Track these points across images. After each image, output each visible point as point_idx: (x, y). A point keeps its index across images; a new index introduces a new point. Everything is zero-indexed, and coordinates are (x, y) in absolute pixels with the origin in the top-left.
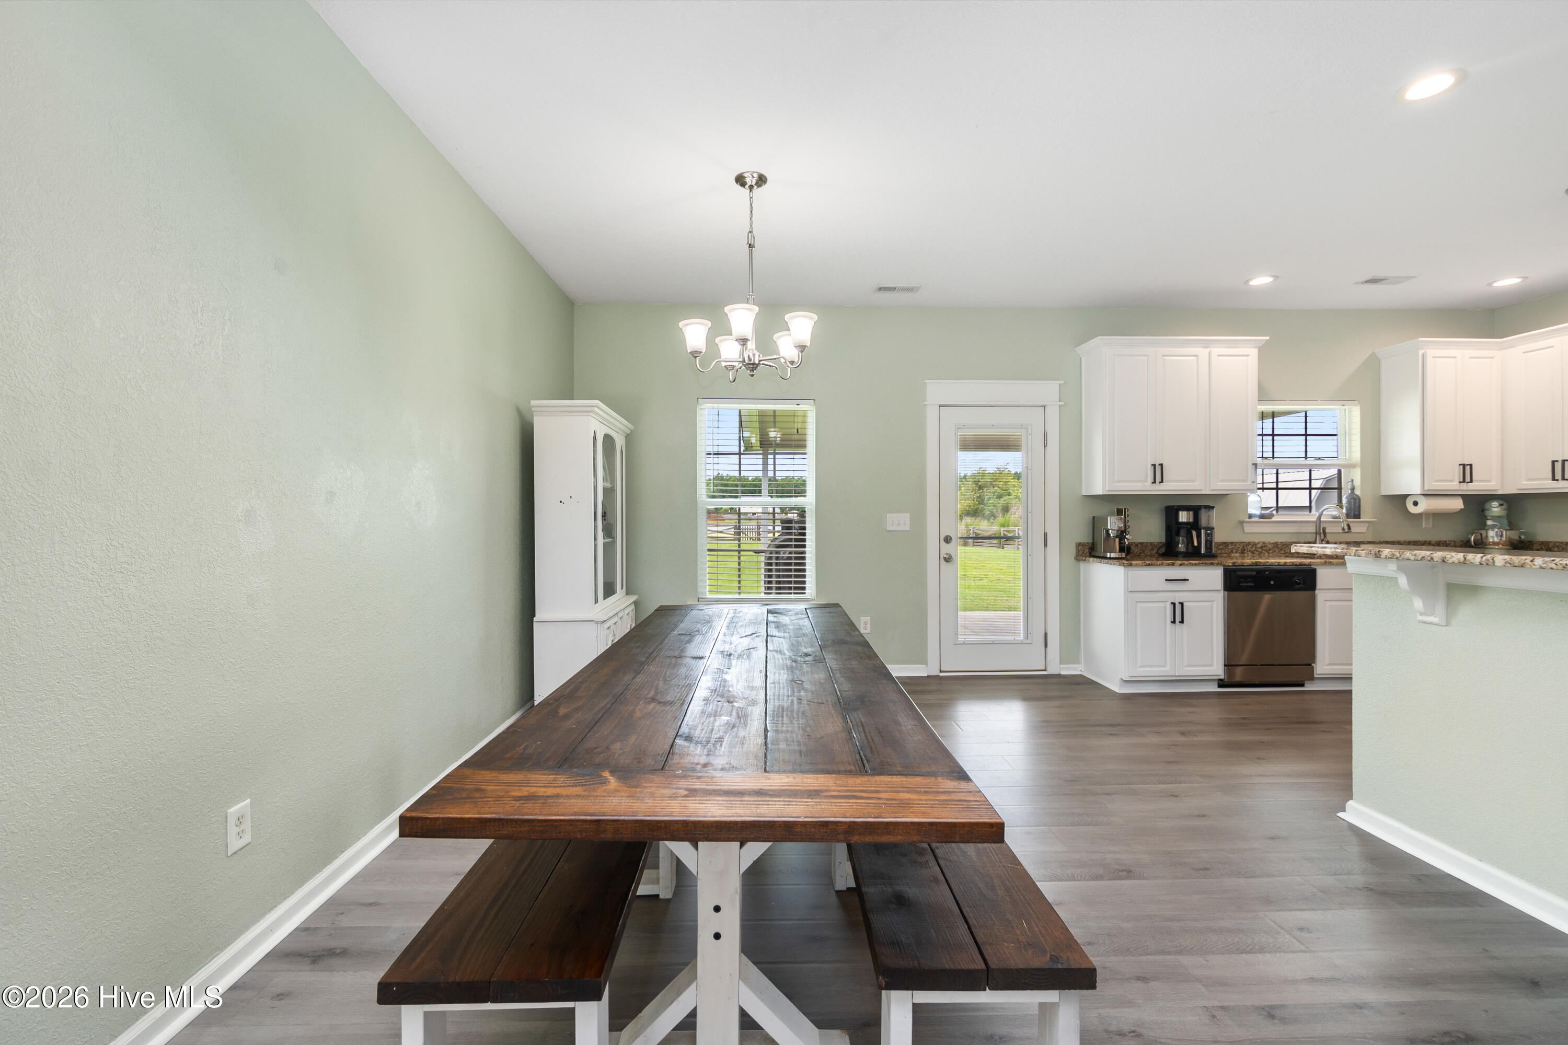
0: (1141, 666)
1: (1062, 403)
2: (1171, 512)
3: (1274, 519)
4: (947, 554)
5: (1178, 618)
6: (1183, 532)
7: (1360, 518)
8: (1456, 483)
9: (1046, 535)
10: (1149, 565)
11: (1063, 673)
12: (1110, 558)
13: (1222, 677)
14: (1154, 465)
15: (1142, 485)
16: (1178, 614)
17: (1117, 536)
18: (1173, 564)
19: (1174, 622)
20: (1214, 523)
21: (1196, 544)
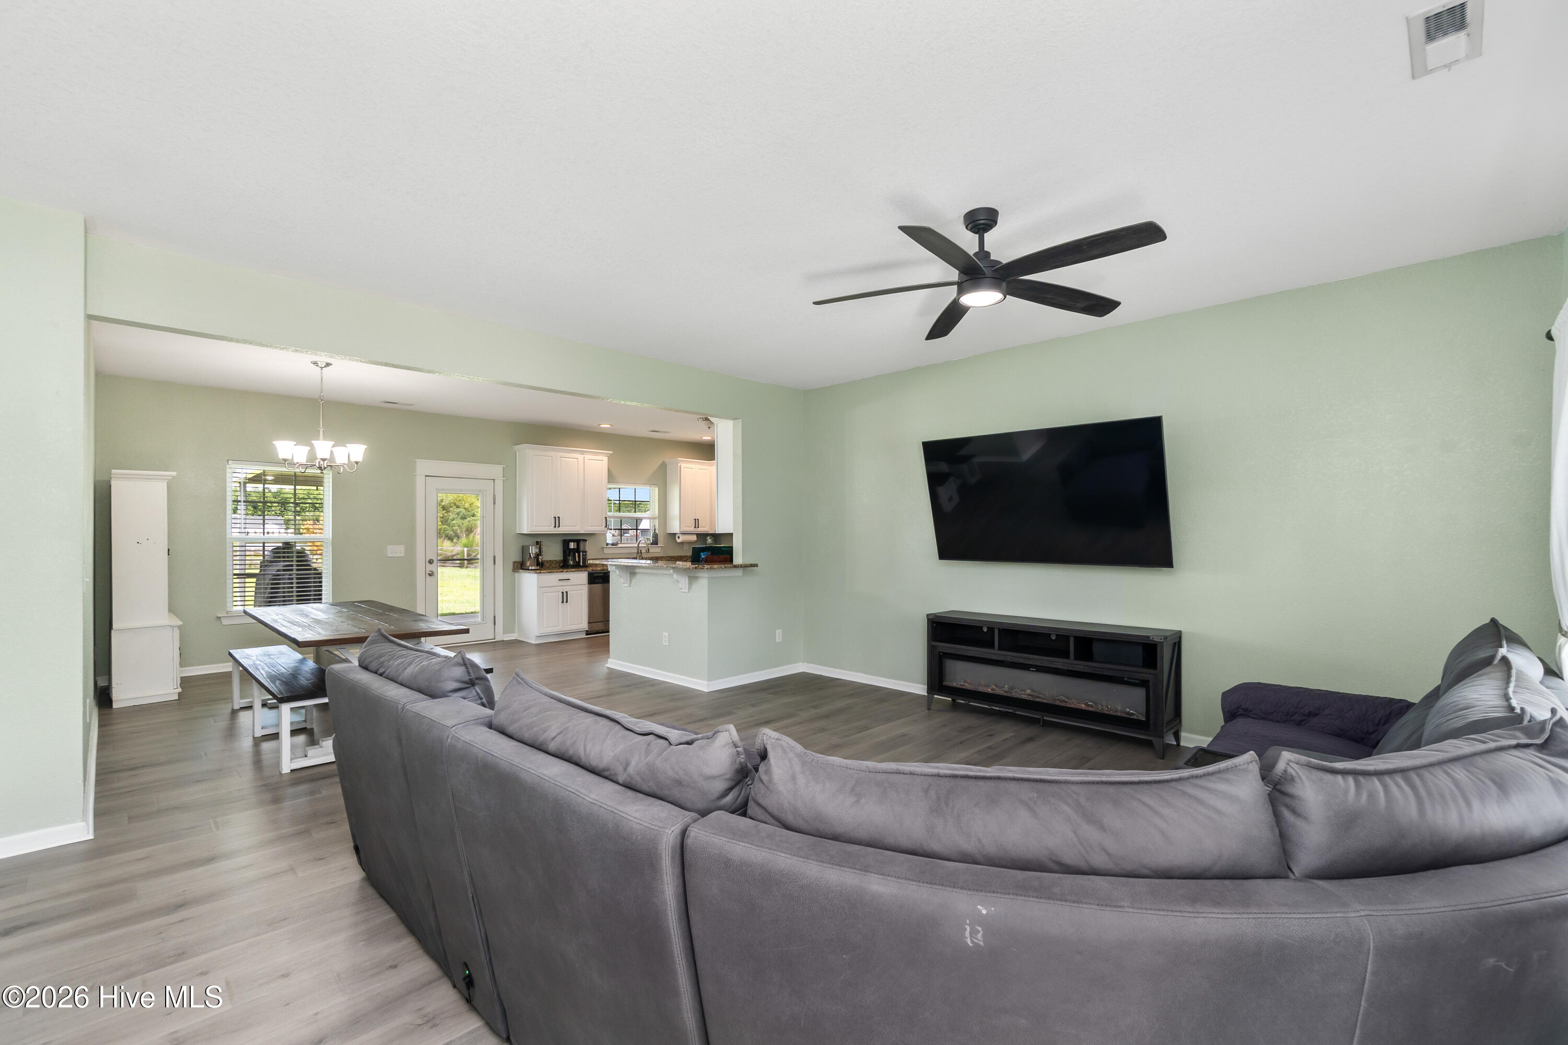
0: (546, 628)
1: (505, 479)
2: (566, 543)
3: (619, 546)
4: (430, 571)
5: (565, 600)
6: (572, 554)
7: (657, 544)
8: (693, 528)
9: (494, 557)
10: (550, 572)
11: (505, 639)
12: (531, 570)
13: (587, 629)
14: (555, 518)
15: (549, 529)
16: (565, 597)
17: (535, 557)
18: (562, 572)
19: (563, 602)
20: (587, 549)
21: (577, 560)
